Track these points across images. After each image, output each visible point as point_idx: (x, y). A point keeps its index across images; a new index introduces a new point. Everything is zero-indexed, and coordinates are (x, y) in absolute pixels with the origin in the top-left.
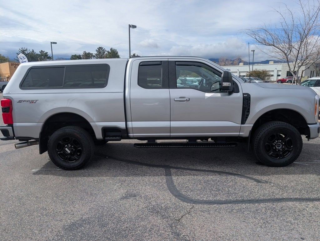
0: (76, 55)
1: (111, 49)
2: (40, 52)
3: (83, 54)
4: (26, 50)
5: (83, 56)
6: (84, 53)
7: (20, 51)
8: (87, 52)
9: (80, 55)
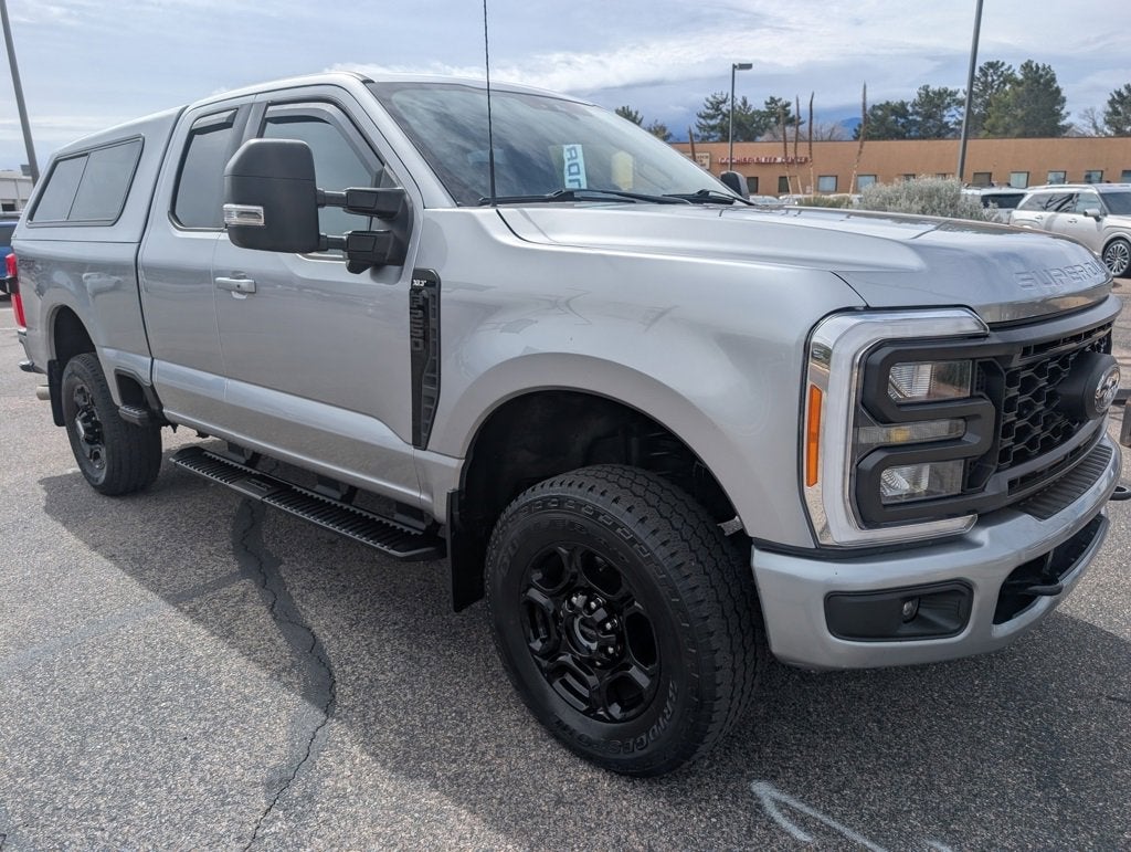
0: (888, 103)
1: (1027, 67)
2: (767, 103)
3: (916, 97)
4: (724, 102)
5: (914, 105)
6: (920, 95)
7: (709, 105)
8: (935, 87)
9: (905, 101)
